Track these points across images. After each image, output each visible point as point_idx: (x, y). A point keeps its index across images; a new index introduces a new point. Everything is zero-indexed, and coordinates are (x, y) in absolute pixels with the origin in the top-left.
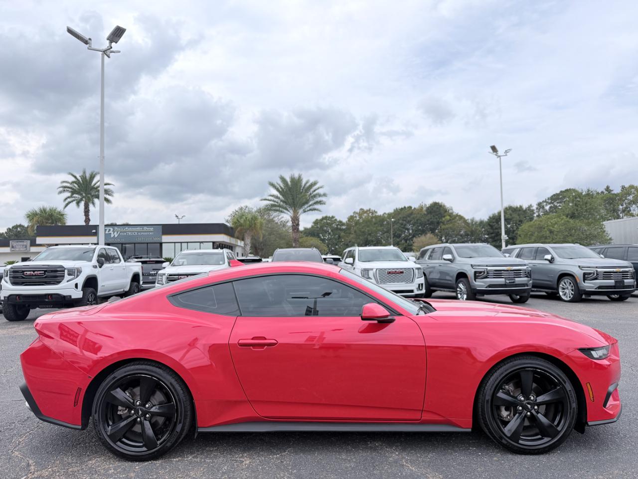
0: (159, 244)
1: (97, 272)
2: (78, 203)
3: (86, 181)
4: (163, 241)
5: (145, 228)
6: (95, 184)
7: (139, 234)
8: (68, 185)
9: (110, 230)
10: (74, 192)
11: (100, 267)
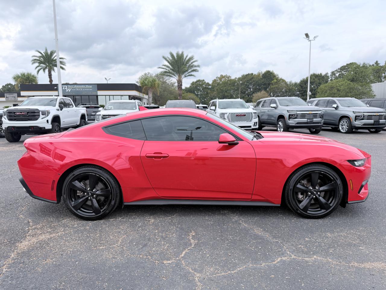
0: (96, 96)
1: (59, 113)
2: (44, 70)
3: (48, 56)
4: (98, 94)
5: (87, 86)
6: (54, 58)
7: (83, 90)
8: (37, 58)
9: (65, 87)
10: (41, 62)
11: (61, 110)
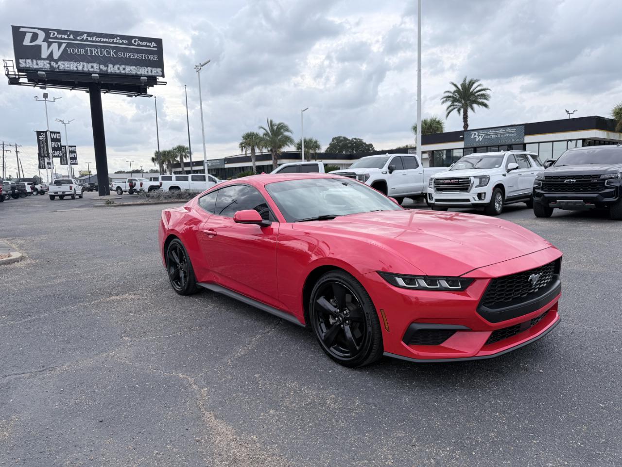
0: (522, 145)
3: (466, 88)
4: (525, 142)
5: (508, 130)
6: (474, 90)
7: (502, 136)
8: (451, 95)
9: (475, 134)
11: (391, 172)
